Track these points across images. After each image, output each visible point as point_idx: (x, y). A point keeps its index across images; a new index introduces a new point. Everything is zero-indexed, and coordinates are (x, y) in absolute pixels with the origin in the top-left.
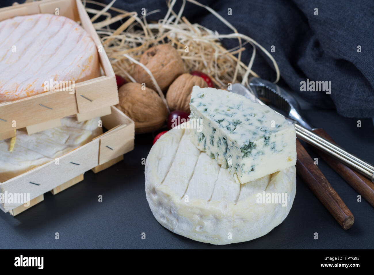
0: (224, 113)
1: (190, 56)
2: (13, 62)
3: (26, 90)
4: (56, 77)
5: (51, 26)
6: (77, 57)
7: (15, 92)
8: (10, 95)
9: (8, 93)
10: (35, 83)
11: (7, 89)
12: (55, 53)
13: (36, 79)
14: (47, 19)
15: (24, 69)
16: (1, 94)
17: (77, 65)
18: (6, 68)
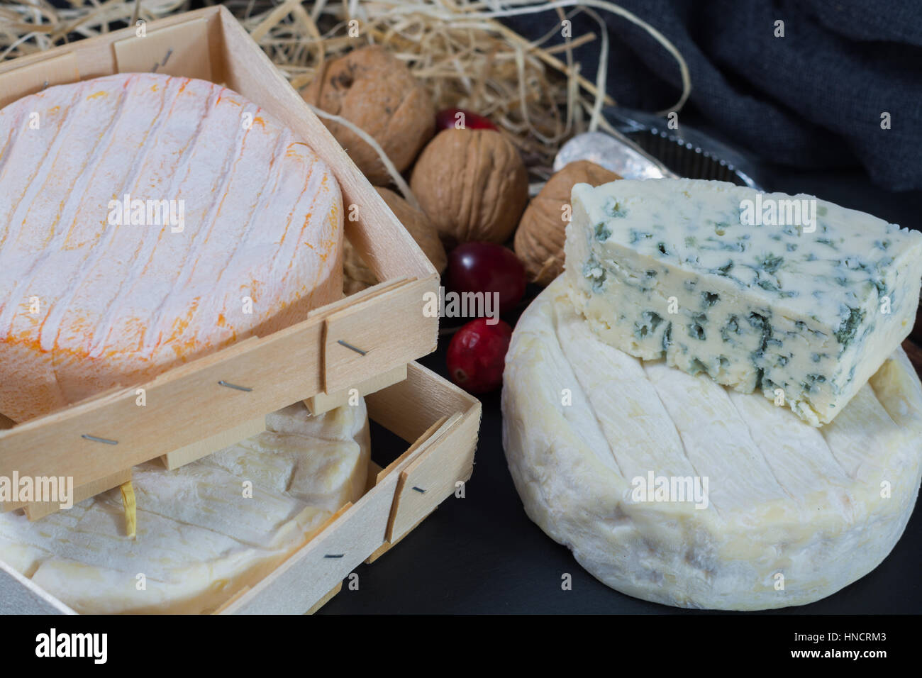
0: (715, 244)
1: (421, 67)
2: (89, 241)
3: (173, 341)
4: (255, 290)
5: (170, 112)
6: (291, 214)
7: (139, 350)
8: (125, 360)
9: (118, 355)
10: (195, 314)
11: (110, 341)
12: (213, 205)
13: (195, 301)
14: (154, 89)
15: (133, 264)
16: (92, 359)
17: (303, 242)
18: (79, 266)
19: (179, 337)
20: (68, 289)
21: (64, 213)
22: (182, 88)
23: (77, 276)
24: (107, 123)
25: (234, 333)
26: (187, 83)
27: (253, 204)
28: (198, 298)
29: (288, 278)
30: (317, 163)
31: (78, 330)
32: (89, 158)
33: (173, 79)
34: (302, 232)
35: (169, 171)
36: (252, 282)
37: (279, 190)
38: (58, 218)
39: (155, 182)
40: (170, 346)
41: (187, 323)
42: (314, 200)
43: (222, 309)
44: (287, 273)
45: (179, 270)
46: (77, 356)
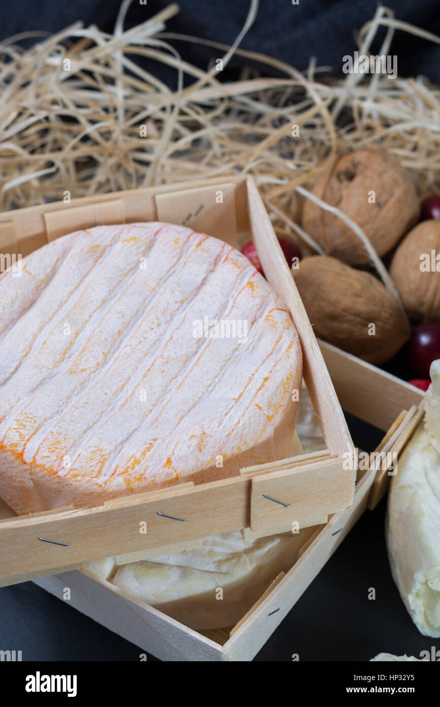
2: (90, 368)
3: (126, 474)
4: (202, 441)
5: (185, 263)
6: (253, 374)
7: (96, 477)
8: (84, 483)
9: (79, 478)
10: (148, 454)
11: (75, 466)
12: (196, 353)
13: (152, 442)
14: (176, 242)
15: (117, 395)
16: (59, 477)
17: (254, 403)
18: (73, 392)
19: (131, 472)
20: (58, 412)
21: (77, 340)
22: (199, 244)
23: (69, 400)
24: (133, 266)
25: (177, 475)
26: (204, 240)
27: (227, 358)
28: (155, 440)
29: (233, 434)
30: (287, 331)
31: (53, 451)
32: (110, 295)
33: (195, 235)
34: (257, 393)
35: (168, 317)
36: (202, 433)
37: (253, 348)
38: (72, 344)
39: (154, 326)
40: (122, 478)
41: (140, 461)
42: (275, 366)
43: (171, 454)
44: (233, 430)
45: (151, 408)
46: (49, 472)
